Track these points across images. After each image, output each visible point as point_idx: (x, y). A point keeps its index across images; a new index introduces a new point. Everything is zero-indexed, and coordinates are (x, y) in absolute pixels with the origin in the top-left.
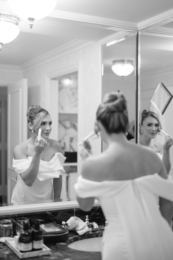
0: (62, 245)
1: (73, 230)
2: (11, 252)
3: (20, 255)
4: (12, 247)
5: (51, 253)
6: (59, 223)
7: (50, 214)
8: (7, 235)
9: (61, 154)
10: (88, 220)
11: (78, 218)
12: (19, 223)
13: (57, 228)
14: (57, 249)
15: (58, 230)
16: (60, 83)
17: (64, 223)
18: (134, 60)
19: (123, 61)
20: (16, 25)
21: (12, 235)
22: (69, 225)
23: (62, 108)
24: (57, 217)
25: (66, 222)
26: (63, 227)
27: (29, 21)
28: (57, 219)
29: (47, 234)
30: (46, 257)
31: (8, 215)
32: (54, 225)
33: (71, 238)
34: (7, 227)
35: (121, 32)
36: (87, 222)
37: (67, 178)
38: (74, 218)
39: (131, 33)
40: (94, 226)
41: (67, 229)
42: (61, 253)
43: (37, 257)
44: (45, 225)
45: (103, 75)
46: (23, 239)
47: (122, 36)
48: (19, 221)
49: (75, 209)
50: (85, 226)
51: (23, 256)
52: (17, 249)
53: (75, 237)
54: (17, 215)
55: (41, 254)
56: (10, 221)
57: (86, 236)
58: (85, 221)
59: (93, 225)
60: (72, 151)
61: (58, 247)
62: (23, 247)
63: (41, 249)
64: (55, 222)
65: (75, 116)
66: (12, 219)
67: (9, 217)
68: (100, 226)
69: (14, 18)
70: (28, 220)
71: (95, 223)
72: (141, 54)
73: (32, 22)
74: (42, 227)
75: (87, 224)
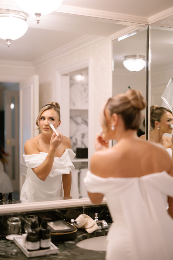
0: (70, 244)
1: (83, 228)
2: (19, 251)
3: (28, 254)
4: (20, 245)
5: (58, 252)
6: (68, 221)
7: (59, 211)
8: (15, 232)
9: (71, 150)
10: (98, 218)
11: (87, 216)
12: (28, 220)
13: (66, 226)
14: (65, 248)
15: (66, 228)
16: (71, 79)
17: (72, 220)
18: (145, 54)
19: (134, 56)
20: (24, 21)
21: (20, 232)
22: (78, 223)
23: (74, 104)
24: (66, 215)
25: (75, 220)
26: (72, 225)
27: (35, 16)
28: (66, 217)
29: (55, 233)
30: (53, 256)
31: (17, 213)
32: (63, 223)
33: (79, 236)
34: (16, 225)
35: (131, 26)
36: (97, 220)
37: (79, 174)
38: (83, 216)
39: (141, 27)
40: (103, 225)
41: (76, 227)
42: (69, 252)
43: (45, 256)
44: (54, 223)
45: (113, 70)
46: (31, 238)
47: (132, 31)
48: (28, 219)
49: (84, 207)
50: (94, 224)
51: (30, 254)
52: (25, 247)
53: (84, 236)
54: (26, 212)
55: (48, 253)
56: (18, 219)
57: (96, 234)
58: (94, 219)
59: (103, 223)
60: (83, 147)
61: (67, 245)
62: (30, 245)
63: (48, 248)
64: (64, 220)
65: (86, 112)
66: (20, 217)
67: (18, 215)
68: (109, 224)
69: (22, 14)
70: (37, 218)
71: (104, 221)
72: (151, 49)
73: (39, 17)
74: (51, 224)
75: (96, 222)
